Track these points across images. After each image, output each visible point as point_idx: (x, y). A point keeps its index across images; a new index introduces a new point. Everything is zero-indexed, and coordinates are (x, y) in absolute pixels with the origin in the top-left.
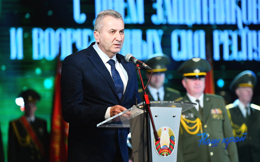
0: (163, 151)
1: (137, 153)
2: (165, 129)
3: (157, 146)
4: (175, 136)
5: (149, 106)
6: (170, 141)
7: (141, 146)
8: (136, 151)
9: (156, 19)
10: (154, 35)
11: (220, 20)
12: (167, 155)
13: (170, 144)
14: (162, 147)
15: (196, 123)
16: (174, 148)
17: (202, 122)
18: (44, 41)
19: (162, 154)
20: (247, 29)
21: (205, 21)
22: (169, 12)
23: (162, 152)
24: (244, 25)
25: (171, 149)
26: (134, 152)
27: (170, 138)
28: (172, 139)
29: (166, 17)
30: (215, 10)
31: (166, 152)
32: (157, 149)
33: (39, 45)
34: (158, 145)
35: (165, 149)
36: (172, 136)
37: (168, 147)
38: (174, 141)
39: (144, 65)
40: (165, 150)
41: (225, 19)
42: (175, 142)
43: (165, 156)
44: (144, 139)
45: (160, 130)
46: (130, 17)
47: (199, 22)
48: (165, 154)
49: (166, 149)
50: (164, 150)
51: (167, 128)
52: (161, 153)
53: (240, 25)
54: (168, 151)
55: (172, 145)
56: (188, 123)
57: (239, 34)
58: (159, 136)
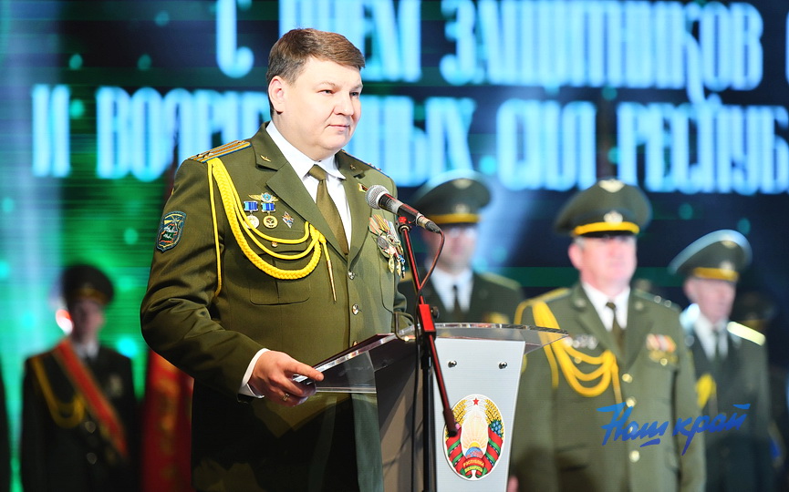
0: (468, 463)
1: (395, 468)
2: (476, 402)
3: (453, 447)
4: (502, 422)
5: (431, 337)
6: (490, 436)
7: (405, 448)
8: (393, 462)
9: (455, 69)
10: (449, 115)
11: (639, 77)
12: (479, 475)
13: (489, 444)
14: (465, 451)
15: (600, 365)
16: (498, 455)
17: (619, 364)
18: (129, 123)
19: (466, 470)
20: (715, 101)
21: (596, 79)
22: (491, 49)
23: (467, 467)
24: (707, 92)
25: (491, 457)
26: (386, 465)
27: (490, 427)
28: (494, 430)
29: (482, 63)
30: (624, 46)
31: (475, 467)
32: (452, 456)
33: (115, 137)
34: (454, 445)
35: (473, 458)
36: (495, 421)
37: (484, 451)
38: (501, 434)
39: (421, 219)
40: (475, 461)
41: (654, 72)
42: (503, 439)
43: (474, 478)
44: (416, 428)
45: (462, 405)
46: (381, 63)
47: (578, 79)
48: (474, 472)
49: (478, 458)
50: (472, 461)
51: (482, 398)
52: (464, 468)
53: (696, 92)
54: (483, 465)
55: (495, 445)
56: (578, 362)
57: (693, 117)
58: (458, 420)
